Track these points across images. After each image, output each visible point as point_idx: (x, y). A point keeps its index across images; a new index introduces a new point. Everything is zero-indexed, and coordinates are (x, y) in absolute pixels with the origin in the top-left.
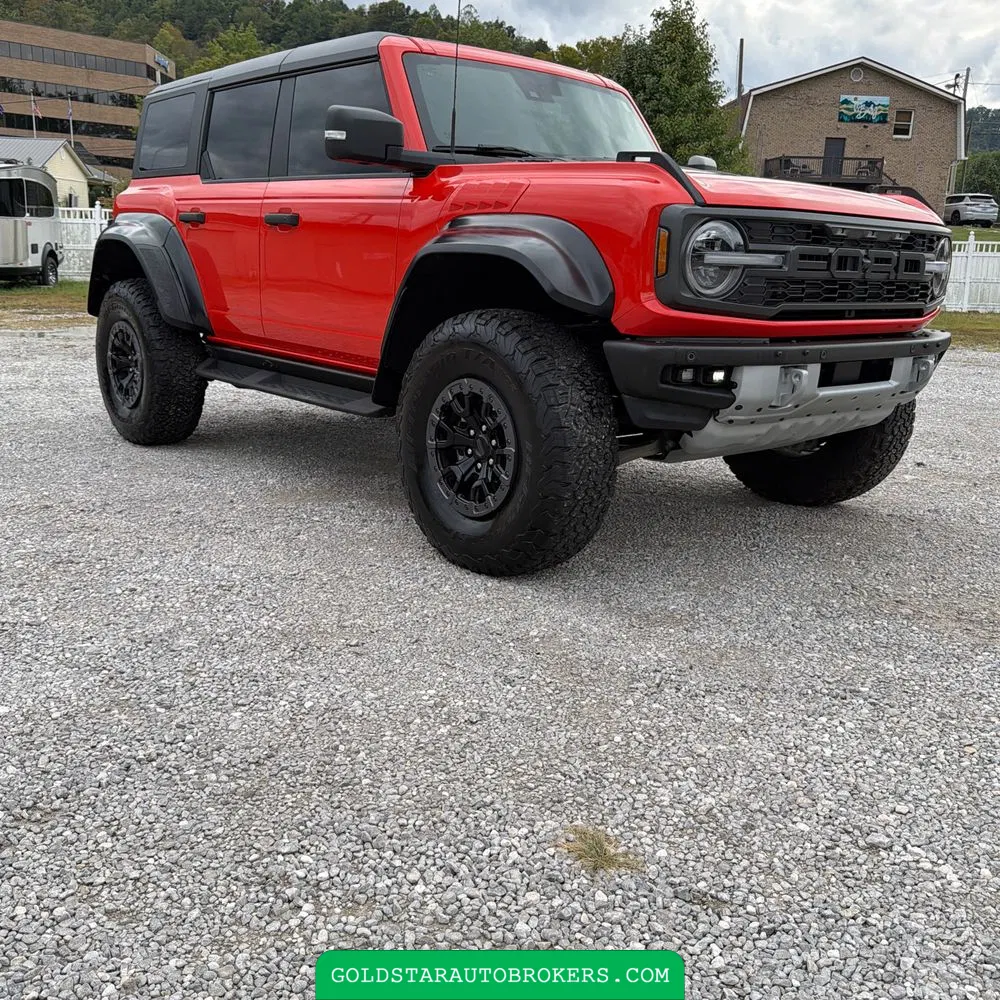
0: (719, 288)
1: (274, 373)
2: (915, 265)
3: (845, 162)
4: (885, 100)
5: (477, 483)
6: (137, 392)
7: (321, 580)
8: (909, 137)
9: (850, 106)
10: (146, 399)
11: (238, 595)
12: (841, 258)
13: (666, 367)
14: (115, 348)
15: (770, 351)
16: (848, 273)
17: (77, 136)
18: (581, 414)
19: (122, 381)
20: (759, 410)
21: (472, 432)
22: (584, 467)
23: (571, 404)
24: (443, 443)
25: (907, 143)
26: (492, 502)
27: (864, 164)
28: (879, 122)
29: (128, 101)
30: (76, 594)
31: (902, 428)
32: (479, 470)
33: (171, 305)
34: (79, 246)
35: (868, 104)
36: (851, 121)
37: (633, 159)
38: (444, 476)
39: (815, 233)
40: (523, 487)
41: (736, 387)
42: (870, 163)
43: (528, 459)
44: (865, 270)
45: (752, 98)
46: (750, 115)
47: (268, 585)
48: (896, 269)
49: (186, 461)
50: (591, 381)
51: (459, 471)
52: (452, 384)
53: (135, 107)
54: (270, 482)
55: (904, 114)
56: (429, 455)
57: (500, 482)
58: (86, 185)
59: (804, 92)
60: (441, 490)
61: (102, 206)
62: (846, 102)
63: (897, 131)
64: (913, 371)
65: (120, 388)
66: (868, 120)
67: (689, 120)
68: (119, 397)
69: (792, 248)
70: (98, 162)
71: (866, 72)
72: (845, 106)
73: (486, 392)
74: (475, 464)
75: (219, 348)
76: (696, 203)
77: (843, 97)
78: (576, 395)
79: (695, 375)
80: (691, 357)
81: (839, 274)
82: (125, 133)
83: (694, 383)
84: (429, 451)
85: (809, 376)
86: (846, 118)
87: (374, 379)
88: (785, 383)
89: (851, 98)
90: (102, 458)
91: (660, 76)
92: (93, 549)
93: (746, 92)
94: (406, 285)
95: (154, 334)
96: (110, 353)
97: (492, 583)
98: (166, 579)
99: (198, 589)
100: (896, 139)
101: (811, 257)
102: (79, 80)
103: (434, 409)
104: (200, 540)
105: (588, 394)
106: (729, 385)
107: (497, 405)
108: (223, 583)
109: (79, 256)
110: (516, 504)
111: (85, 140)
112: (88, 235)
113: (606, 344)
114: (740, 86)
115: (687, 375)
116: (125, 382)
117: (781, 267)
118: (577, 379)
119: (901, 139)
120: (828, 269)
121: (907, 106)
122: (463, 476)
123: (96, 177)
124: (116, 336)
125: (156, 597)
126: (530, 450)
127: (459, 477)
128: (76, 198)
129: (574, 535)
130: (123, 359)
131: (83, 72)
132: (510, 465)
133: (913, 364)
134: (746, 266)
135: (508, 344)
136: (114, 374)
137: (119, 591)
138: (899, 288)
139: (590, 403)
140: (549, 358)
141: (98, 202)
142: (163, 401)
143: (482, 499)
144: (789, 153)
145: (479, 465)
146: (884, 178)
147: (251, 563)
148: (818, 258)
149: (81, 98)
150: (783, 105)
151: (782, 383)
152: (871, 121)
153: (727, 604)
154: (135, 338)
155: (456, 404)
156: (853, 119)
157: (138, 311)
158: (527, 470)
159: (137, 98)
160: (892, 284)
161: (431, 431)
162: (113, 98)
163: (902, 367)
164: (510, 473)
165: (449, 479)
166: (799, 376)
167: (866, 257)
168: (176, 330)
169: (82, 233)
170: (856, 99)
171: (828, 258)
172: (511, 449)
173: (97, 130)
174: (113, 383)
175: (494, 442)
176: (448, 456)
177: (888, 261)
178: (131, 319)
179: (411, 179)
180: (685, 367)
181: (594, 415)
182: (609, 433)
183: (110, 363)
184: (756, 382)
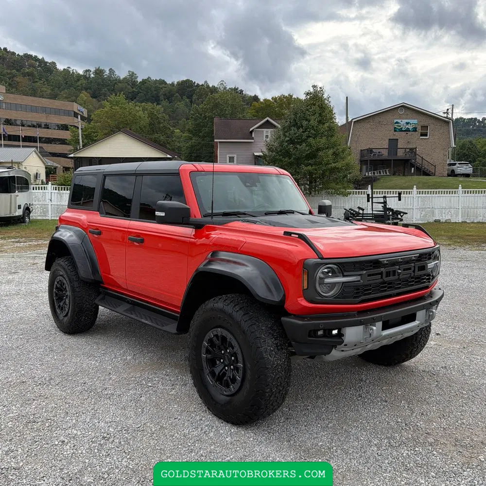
0: (332, 292)
1: (131, 305)
2: (423, 268)
3: (399, 150)
4: (415, 121)
5: (225, 378)
6: (67, 310)
7: (151, 430)
8: (428, 137)
9: (399, 125)
10: (71, 315)
11: (112, 442)
12: (387, 272)
13: (310, 331)
14: (57, 288)
15: (358, 320)
16: (391, 278)
17: (41, 144)
18: (272, 351)
19: (60, 303)
20: (355, 345)
21: (223, 352)
22: (275, 376)
23: (268, 346)
24: (209, 356)
25: (427, 140)
26: (233, 388)
27: (408, 150)
28: (413, 131)
29: (65, 127)
30: (36, 445)
31: (426, 331)
32: (226, 371)
33: (84, 271)
34: (41, 203)
35: (407, 123)
36: (400, 131)
37: (290, 235)
38: (210, 372)
39: (374, 264)
40: (247, 385)
41: (343, 336)
42: (410, 150)
43: (249, 372)
44: (399, 275)
45: (353, 123)
46: (353, 130)
47: (126, 435)
48: (414, 271)
49: (89, 344)
50: (277, 333)
51: (217, 370)
52: (213, 330)
53: (68, 130)
54: (129, 358)
55: (425, 127)
56: (203, 362)
57: (236, 380)
58: (44, 168)
59: (377, 119)
60: (209, 379)
61: (52, 184)
62: (397, 123)
63: (422, 135)
64: (426, 314)
65: (59, 306)
66: (408, 130)
67: (324, 140)
68: (58, 311)
69: (365, 272)
70: (50, 155)
71: (405, 109)
72: (397, 124)
73: (229, 336)
74: (224, 368)
75: (106, 291)
76: (319, 258)
77: (395, 121)
78: (270, 341)
79: (324, 332)
80: (322, 326)
81: (386, 279)
82: (63, 142)
83: (324, 336)
84: (203, 360)
85: (377, 330)
86: (397, 130)
87: (179, 315)
88: (366, 332)
89: (399, 121)
90: (49, 344)
91: (309, 121)
92: (45, 412)
93: (350, 120)
94: (192, 282)
95: (76, 284)
96: (55, 290)
97: (234, 429)
98: (79, 433)
99: (93, 440)
100: (422, 139)
101: (373, 275)
102: (43, 119)
103: (205, 340)
104: (95, 403)
105: (275, 340)
106: (340, 335)
107: (234, 343)
108: (105, 435)
109: (40, 208)
110: (244, 393)
111: (45, 146)
112: (45, 197)
113: (282, 318)
114: (347, 117)
115: (320, 333)
116: (61, 304)
117: (359, 281)
118: (270, 333)
119: (424, 139)
120: (382, 278)
121: (426, 124)
122: (219, 374)
123: (49, 164)
124: (58, 282)
125: (74, 446)
126: (250, 367)
127: (217, 374)
128: (39, 174)
129: (272, 407)
130: (61, 293)
131: (44, 115)
132: (241, 372)
133: (426, 311)
134: (343, 283)
135: (238, 315)
136: (56, 300)
137: (57, 443)
138: (416, 279)
139: (277, 344)
140: (257, 323)
141: (50, 183)
142: (79, 315)
143: (228, 386)
144: (372, 147)
145: (226, 368)
146: (417, 156)
147: (118, 419)
148: (377, 274)
149: (43, 126)
150: (367, 125)
151: (365, 332)
152: (409, 131)
153: (347, 440)
154: (67, 285)
155: (215, 339)
156: (401, 130)
157: (69, 273)
158: (248, 376)
159: (69, 126)
160: (412, 278)
161: (204, 350)
162: (58, 126)
163: (421, 315)
164: (241, 376)
165: (213, 374)
166: (372, 329)
167: (399, 269)
168: (87, 283)
169: (42, 197)
170: (402, 121)
171: (381, 274)
172: (240, 365)
173: (49, 141)
174: (56, 304)
175: (233, 358)
176: (212, 362)
177: (410, 269)
178: (65, 276)
179: (194, 229)
180: (319, 330)
181: (278, 350)
182: (286, 358)
183: (54, 295)
184: (352, 334)
